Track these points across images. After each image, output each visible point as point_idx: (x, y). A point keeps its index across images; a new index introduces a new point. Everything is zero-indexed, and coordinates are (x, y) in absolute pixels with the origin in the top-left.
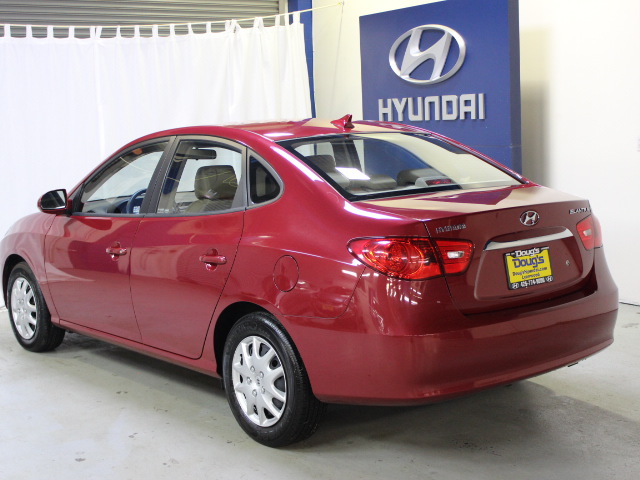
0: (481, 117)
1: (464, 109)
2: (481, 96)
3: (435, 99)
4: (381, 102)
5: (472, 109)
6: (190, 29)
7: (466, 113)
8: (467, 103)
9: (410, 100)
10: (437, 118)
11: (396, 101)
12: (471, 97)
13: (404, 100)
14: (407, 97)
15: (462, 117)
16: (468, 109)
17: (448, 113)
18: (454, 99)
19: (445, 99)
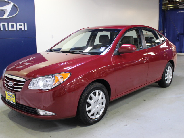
0: (26, 29)
1: (18, 27)
2: (26, 24)
3: (6, 24)
5: (22, 27)
7: (19, 28)
8: (20, 25)
10: (7, 29)
12: (22, 24)
15: (18, 29)
16: (20, 27)
17: (12, 28)
18: (14, 24)
19: (10, 24)
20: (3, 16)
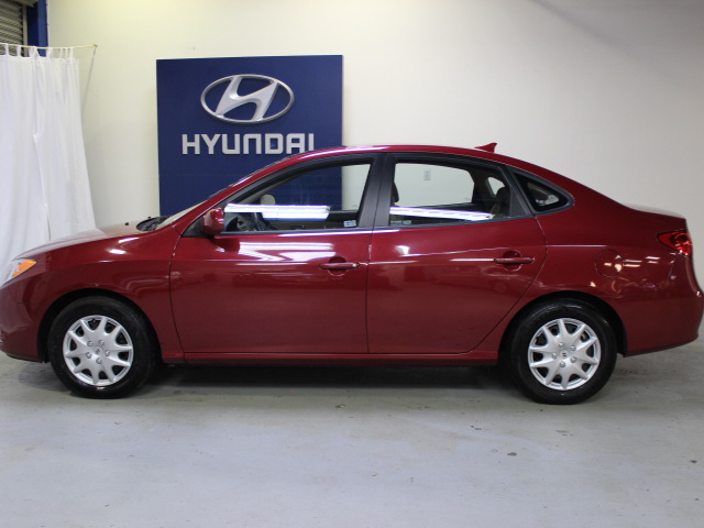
1: (290, 146)
2: (311, 136)
3: (258, 137)
4: (185, 137)
5: (301, 146)
6: (7, 50)
8: (295, 141)
9: (225, 137)
10: (259, 151)
11: (205, 137)
12: (301, 136)
13: (217, 136)
14: (222, 133)
15: (289, 151)
16: (295, 145)
17: (272, 148)
18: (280, 137)
19: (268, 137)
20: (251, 117)
